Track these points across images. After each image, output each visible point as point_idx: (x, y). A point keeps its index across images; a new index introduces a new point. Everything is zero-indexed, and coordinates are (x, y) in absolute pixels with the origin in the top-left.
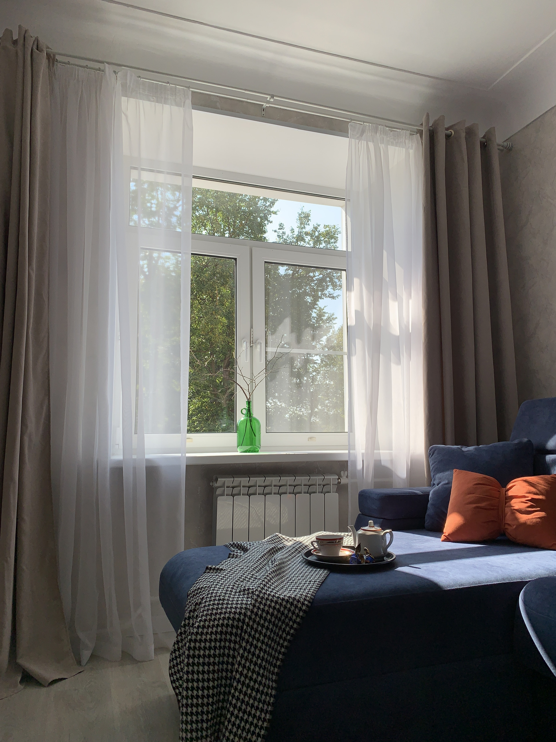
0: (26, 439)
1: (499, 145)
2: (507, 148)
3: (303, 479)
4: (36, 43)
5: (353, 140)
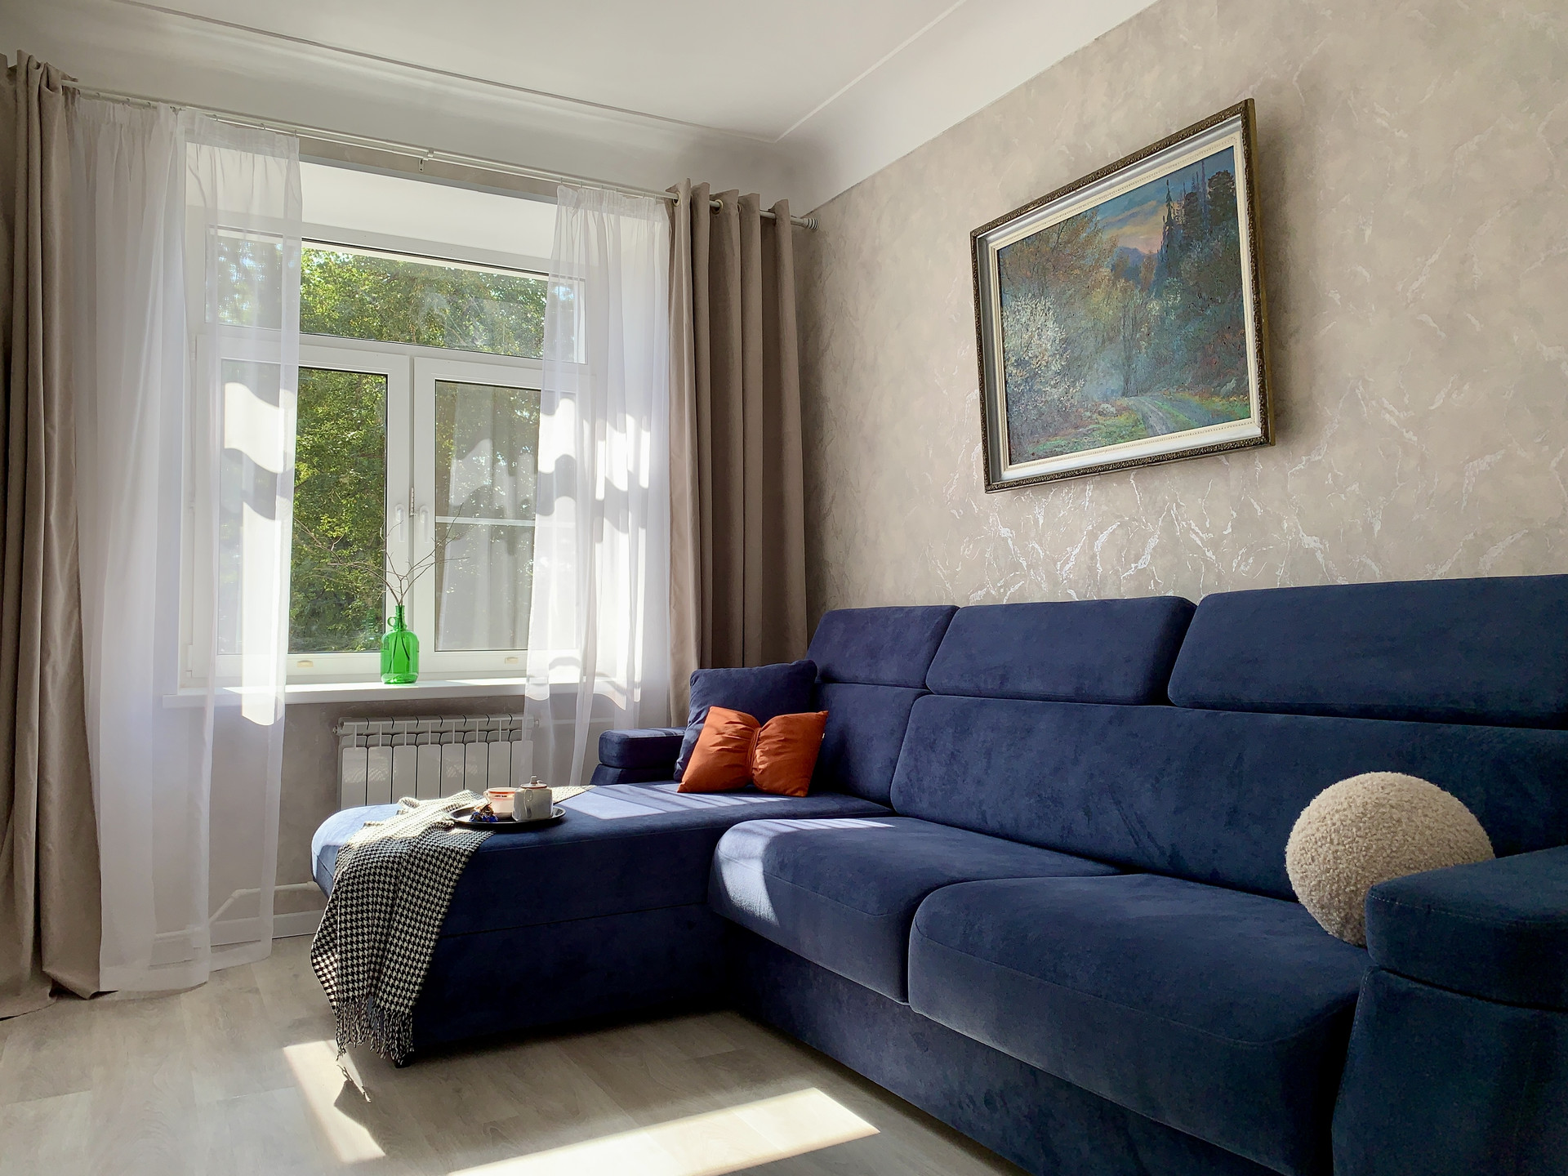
0: (49, 669)
1: (793, 223)
2: (810, 226)
3: (477, 722)
4: (45, 78)
5: (564, 208)
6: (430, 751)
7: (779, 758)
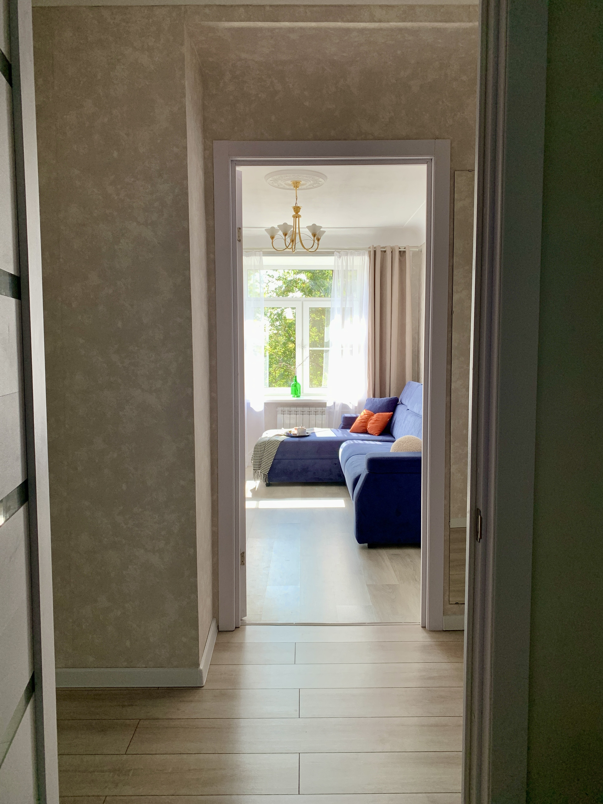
2: (420, 250)
5: (336, 257)
6: (306, 417)
7: (373, 425)
